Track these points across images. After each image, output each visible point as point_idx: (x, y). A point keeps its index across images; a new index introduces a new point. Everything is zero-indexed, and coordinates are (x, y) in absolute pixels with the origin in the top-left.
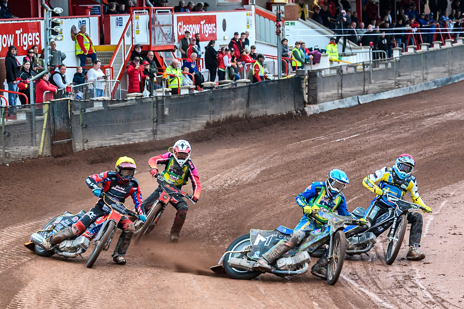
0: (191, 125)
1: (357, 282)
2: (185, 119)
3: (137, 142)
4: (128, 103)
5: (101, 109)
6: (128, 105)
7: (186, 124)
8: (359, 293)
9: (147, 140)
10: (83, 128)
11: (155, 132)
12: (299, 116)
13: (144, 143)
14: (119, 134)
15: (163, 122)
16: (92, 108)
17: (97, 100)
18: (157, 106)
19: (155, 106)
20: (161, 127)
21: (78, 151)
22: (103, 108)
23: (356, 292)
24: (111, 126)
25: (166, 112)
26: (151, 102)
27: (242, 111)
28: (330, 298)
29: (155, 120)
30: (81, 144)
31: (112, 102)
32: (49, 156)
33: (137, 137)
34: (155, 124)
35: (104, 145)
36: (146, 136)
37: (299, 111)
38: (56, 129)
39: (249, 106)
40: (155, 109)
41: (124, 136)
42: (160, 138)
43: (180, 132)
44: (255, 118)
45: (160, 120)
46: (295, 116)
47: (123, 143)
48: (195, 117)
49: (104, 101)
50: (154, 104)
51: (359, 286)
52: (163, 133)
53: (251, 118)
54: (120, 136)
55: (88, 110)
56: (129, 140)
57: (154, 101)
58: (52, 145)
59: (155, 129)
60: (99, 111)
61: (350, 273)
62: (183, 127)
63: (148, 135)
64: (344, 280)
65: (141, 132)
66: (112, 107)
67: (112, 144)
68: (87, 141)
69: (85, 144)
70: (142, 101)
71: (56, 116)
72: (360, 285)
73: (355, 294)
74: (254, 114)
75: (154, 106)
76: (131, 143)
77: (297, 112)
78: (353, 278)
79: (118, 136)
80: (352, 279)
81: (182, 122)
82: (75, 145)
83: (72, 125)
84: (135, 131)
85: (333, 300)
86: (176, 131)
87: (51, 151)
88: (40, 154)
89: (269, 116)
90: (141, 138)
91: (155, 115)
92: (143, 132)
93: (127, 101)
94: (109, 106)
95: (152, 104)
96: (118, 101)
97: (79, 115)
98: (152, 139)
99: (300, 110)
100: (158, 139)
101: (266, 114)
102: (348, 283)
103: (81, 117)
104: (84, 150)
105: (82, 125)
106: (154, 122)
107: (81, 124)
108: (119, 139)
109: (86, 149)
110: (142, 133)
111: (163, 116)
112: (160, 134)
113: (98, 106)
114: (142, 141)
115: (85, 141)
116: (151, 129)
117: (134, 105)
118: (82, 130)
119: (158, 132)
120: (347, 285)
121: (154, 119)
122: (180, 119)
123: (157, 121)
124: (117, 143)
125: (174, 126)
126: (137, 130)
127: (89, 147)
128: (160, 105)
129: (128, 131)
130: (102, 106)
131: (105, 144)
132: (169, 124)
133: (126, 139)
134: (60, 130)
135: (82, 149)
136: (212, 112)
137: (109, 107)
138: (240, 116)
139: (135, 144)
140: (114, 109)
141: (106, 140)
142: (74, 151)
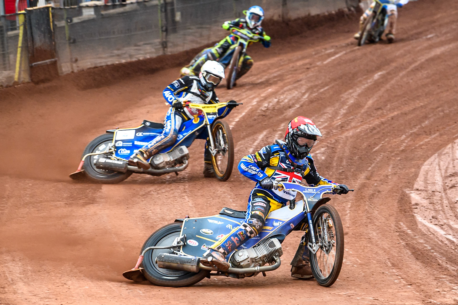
0: (212, 33)
1: (442, 228)
2: (204, 26)
3: (141, 58)
4: (127, 8)
5: (92, 17)
6: (128, 10)
7: (205, 32)
8: (447, 242)
9: (154, 56)
10: (70, 43)
11: (164, 45)
12: (352, 14)
13: (151, 60)
14: (118, 49)
15: (175, 31)
16: (80, 17)
17: (87, 6)
18: (166, 11)
19: (163, 10)
20: (172, 38)
21: (65, 73)
22: (95, 16)
23: (442, 242)
24: (107, 38)
25: (178, 17)
26: (157, 5)
27: (276, 11)
28: (408, 251)
29: (164, 28)
30: (69, 64)
31: (106, 7)
32: (28, 83)
33: (142, 52)
34: (165, 33)
35: (99, 65)
36: (153, 50)
37: (352, 9)
38: (35, 47)
39: (286, 4)
40: (163, 14)
41: (124, 52)
42: (171, 52)
43: (197, 42)
44: (295, 20)
45: (170, 28)
46: (347, 15)
47: (123, 61)
48: (216, 22)
49: (96, 7)
50: (162, 7)
51: (445, 233)
52: (175, 45)
53: (290, 20)
54: (119, 52)
55: (76, 20)
56: (131, 56)
57: (162, 4)
58: (31, 67)
59: (164, 40)
60: (89, 21)
61: (433, 217)
62: (201, 36)
63: (155, 49)
64: (425, 226)
65: (145, 46)
66: (106, 14)
67: (109, 63)
68: (76, 60)
69: (74, 65)
70: (145, 5)
71: (34, 29)
72: (446, 231)
73: (440, 243)
74: (293, 15)
75: (161, 11)
76: (134, 60)
77: (350, 10)
78: (437, 223)
79: (116, 52)
80: (436, 225)
81: (200, 30)
82: (61, 67)
83: (56, 40)
84: (139, 44)
85: (413, 253)
86: (192, 41)
87: (31, 76)
88: (16, 79)
89: (313, 17)
90: (146, 54)
91: (164, 22)
92: (149, 45)
93: (125, 5)
94: (103, 13)
95: (159, 7)
96: (114, 6)
97: (64, 27)
98: (161, 53)
99: (353, 7)
100: (170, 54)
101: (309, 15)
102: (431, 230)
103: (67, 28)
104: (73, 72)
105: (70, 39)
106: (162, 31)
107: (67, 39)
108: (118, 55)
109: (75, 71)
110: (148, 48)
111: (174, 22)
112: (171, 47)
113: (88, 14)
114: (148, 56)
115: (74, 60)
116: (159, 40)
117: (135, 11)
118: (70, 46)
119: (169, 44)
120: (430, 232)
121: (162, 27)
122: (197, 26)
123: (166, 31)
124: (116, 61)
125: (189, 35)
126: (142, 43)
127: (80, 69)
128: (169, 8)
129: (129, 44)
130: (93, 13)
131: (101, 63)
132: (182, 32)
133: (126, 56)
134: (40, 47)
135: (71, 70)
136: (238, 15)
137: (102, 15)
138: (276, 18)
139: (139, 62)
140: (110, 17)
141: (100, 58)
142: (60, 75)
